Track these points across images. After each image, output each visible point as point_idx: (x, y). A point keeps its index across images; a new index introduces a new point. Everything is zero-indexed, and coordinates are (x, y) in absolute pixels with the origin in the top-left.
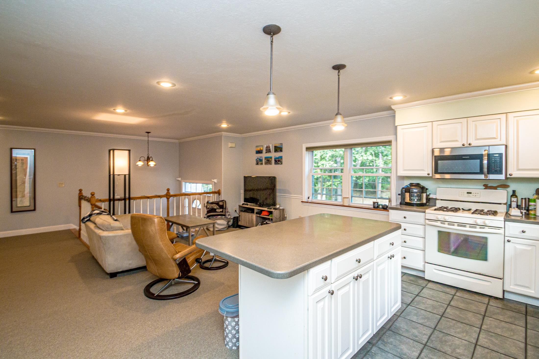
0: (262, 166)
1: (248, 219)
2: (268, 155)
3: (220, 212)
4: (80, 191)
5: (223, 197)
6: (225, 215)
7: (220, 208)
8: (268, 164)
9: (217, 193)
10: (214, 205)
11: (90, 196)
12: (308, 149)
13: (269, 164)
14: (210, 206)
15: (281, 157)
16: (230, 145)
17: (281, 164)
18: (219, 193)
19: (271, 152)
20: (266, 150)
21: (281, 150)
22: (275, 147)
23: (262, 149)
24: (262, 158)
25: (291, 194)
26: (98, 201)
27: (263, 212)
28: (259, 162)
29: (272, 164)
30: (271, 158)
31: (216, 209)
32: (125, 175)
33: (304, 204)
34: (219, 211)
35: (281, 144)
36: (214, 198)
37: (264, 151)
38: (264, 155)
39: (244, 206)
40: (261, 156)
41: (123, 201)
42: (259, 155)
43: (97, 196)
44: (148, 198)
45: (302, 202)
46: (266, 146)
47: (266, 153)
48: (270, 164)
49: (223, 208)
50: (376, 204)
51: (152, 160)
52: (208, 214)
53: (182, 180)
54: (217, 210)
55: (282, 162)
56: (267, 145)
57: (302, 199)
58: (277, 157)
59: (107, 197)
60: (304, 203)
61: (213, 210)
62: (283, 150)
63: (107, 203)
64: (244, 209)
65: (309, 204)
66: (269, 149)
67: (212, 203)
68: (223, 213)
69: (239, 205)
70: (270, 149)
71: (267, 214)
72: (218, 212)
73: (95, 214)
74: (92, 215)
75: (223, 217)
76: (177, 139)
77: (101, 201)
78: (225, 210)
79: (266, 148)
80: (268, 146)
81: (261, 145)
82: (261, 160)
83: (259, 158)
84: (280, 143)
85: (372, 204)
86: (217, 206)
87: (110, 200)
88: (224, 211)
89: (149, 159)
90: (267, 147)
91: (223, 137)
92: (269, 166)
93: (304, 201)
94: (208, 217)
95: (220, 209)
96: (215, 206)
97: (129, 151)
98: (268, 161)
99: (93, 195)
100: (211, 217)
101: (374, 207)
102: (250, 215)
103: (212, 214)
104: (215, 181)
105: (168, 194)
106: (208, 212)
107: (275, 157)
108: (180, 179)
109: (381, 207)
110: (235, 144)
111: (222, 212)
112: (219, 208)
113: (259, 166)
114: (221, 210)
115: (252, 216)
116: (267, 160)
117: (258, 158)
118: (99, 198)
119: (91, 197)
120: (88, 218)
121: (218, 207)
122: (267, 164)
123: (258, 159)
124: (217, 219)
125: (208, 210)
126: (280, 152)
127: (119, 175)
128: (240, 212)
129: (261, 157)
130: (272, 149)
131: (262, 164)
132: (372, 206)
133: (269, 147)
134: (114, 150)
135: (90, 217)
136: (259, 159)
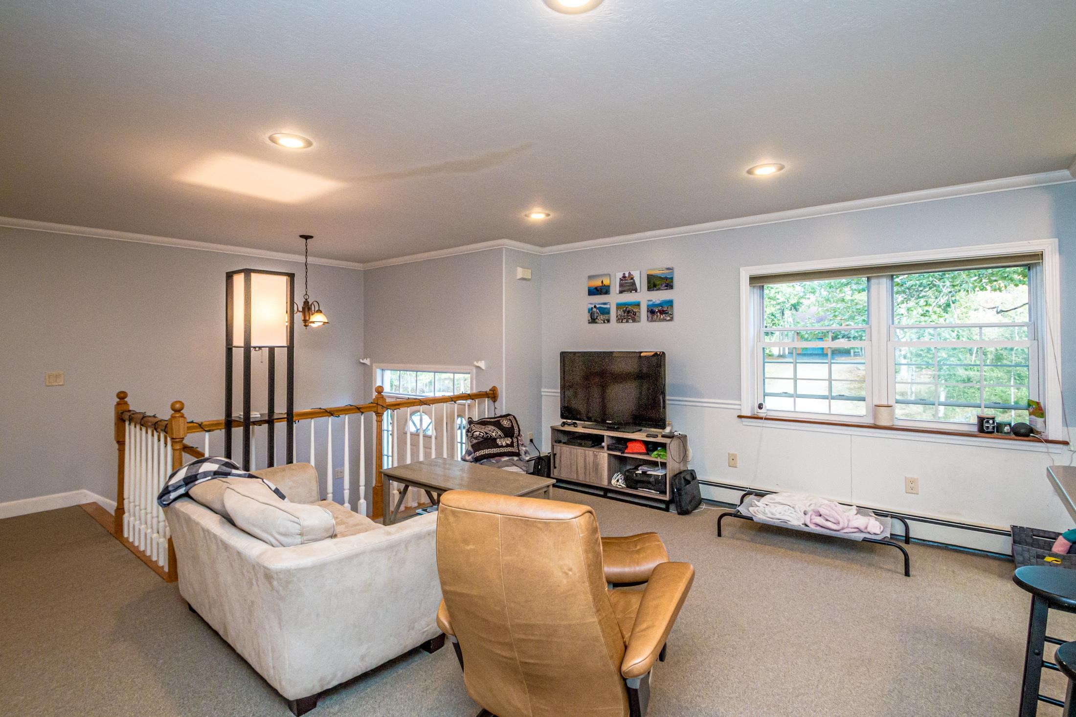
0: (607, 325)
1: (581, 464)
2: (629, 298)
3: (507, 446)
4: (122, 396)
5: (503, 407)
6: (518, 454)
7: (506, 436)
8: (627, 322)
9: (489, 397)
10: (491, 427)
11: (165, 414)
12: (758, 281)
13: (630, 321)
14: (479, 431)
15: (670, 303)
16: (520, 273)
17: (669, 320)
18: (493, 395)
19: (638, 291)
20: (621, 285)
21: (669, 285)
22: (650, 278)
23: (606, 282)
24: (608, 306)
25: (703, 397)
26: (194, 428)
27: (630, 445)
28: (597, 315)
29: (639, 322)
30: (638, 305)
31: (495, 439)
32: (272, 350)
33: (744, 423)
34: (504, 444)
35: (668, 269)
36: (482, 410)
37: (615, 288)
38: (614, 299)
39: (567, 428)
40: (603, 302)
41: (265, 427)
42: (598, 299)
43: (192, 414)
44: (330, 413)
45: (740, 417)
46: (620, 275)
47: (621, 292)
48: (634, 321)
49: (512, 437)
50: (991, 422)
51: (319, 311)
52: (478, 454)
53: (374, 365)
54: (499, 442)
55: (671, 315)
56: (624, 274)
57: (740, 409)
58: (658, 302)
59: (221, 417)
60: (743, 419)
61: (489, 442)
62: (676, 283)
63: (221, 434)
64: (564, 439)
65: (763, 423)
66: (631, 282)
67: (483, 423)
68: (514, 450)
69: (551, 427)
70: (634, 284)
71: (643, 449)
72: (502, 446)
73: (205, 474)
74: (197, 480)
75: (516, 458)
76: (361, 262)
77: (201, 427)
78: (518, 441)
79: (621, 280)
80: (627, 275)
81: (606, 272)
82: (605, 312)
83: (598, 306)
84: (668, 267)
85: (975, 421)
86: (497, 429)
87: (229, 424)
88: (515, 444)
89: (309, 309)
90: (624, 277)
91: (504, 252)
92: (630, 326)
93: (743, 414)
94: (477, 460)
95: (506, 438)
96: (494, 432)
97: (291, 276)
98: (629, 313)
99: (177, 409)
100: (485, 460)
101: (981, 429)
102: (590, 452)
103: (487, 451)
104: (482, 364)
105: (380, 402)
106: (476, 447)
107: (651, 303)
108: (367, 361)
109: (1007, 429)
110: (530, 271)
111: (512, 445)
112: (502, 435)
113: (599, 327)
114: (509, 441)
115: (595, 456)
116: (624, 312)
117: (595, 307)
118: (198, 420)
119: (173, 417)
120: (182, 491)
121: (500, 433)
122: (624, 321)
123: (594, 310)
124: (500, 464)
125: (475, 441)
126: (667, 289)
127: (260, 348)
128: (555, 444)
129: (605, 304)
130: (640, 282)
131: (608, 321)
132: (975, 429)
133: (632, 279)
134: (247, 272)
135: (189, 486)
136: (600, 309)
